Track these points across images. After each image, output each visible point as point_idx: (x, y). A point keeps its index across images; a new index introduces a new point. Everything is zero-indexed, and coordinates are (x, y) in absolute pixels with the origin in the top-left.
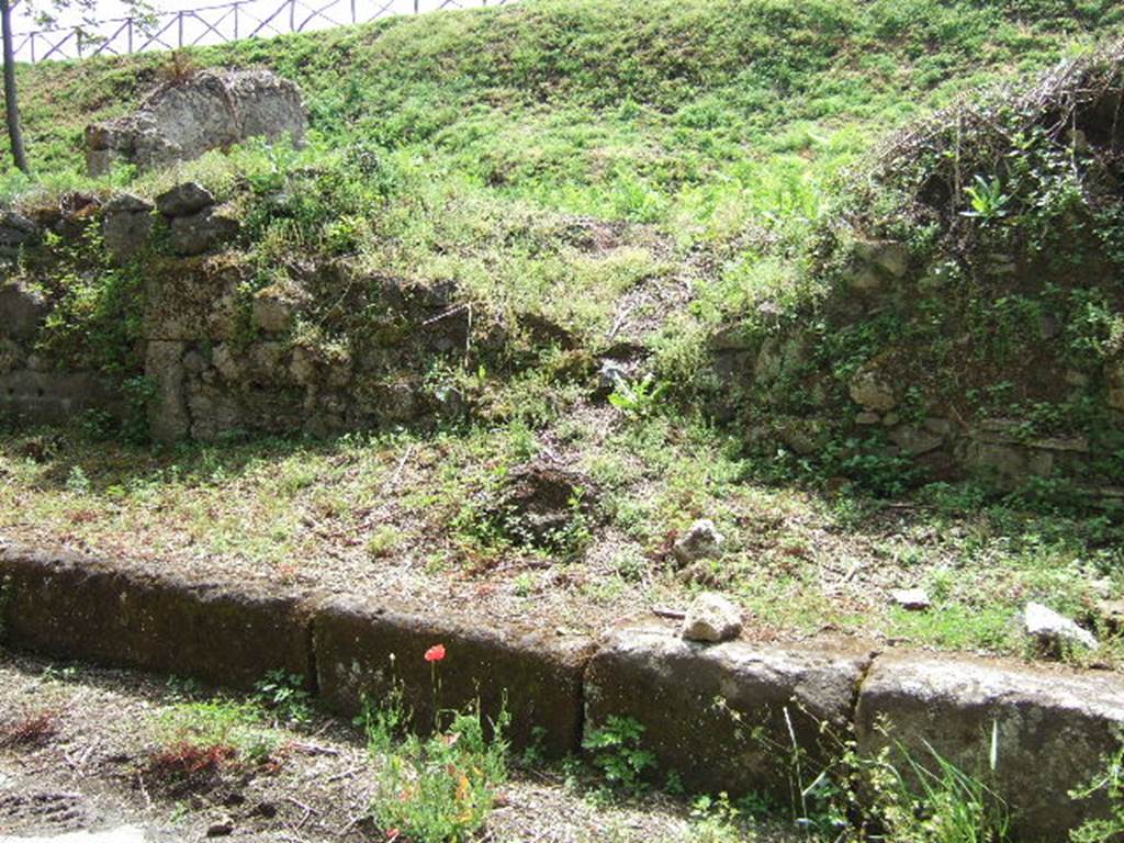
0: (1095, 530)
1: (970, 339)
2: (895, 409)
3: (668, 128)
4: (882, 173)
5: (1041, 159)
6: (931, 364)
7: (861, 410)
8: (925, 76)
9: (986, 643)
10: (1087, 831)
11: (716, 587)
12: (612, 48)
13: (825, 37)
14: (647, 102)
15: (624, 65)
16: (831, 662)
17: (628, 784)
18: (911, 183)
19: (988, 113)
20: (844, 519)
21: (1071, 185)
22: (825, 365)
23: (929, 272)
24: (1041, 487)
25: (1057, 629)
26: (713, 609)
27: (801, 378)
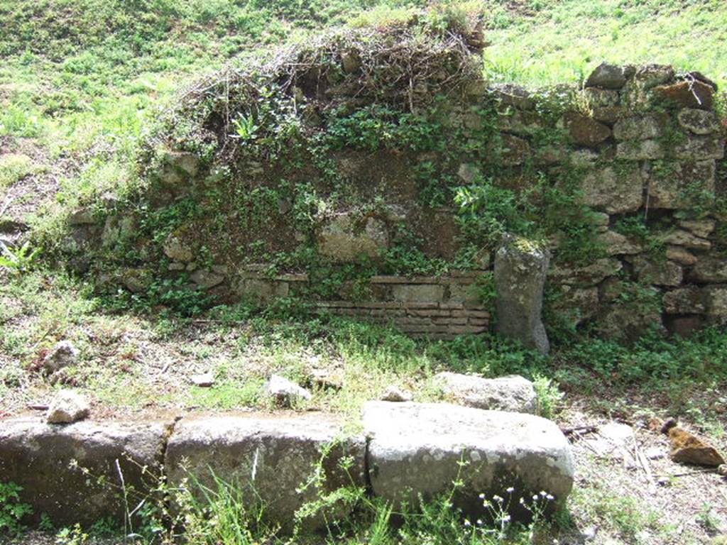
0: (314, 327)
1: (238, 215)
2: (194, 260)
3: (57, 73)
4: (182, 109)
5: (277, 105)
6: (214, 230)
7: (172, 262)
8: (228, 49)
9: (248, 403)
10: (305, 510)
11: (75, 385)
12: (15, 14)
13: (163, 18)
14: (42, 53)
15: (24, 27)
16: (148, 427)
17: (11, 530)
18: (199, 116)
19: (245, 74)
20: (162, 333)
21: (293, 121)
22: (148, 233)
23: (211, 173)
24: (282, 304)
25: (288, 390)
26: (68, 401)
27: (133, 242)
